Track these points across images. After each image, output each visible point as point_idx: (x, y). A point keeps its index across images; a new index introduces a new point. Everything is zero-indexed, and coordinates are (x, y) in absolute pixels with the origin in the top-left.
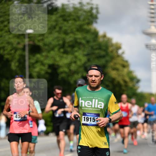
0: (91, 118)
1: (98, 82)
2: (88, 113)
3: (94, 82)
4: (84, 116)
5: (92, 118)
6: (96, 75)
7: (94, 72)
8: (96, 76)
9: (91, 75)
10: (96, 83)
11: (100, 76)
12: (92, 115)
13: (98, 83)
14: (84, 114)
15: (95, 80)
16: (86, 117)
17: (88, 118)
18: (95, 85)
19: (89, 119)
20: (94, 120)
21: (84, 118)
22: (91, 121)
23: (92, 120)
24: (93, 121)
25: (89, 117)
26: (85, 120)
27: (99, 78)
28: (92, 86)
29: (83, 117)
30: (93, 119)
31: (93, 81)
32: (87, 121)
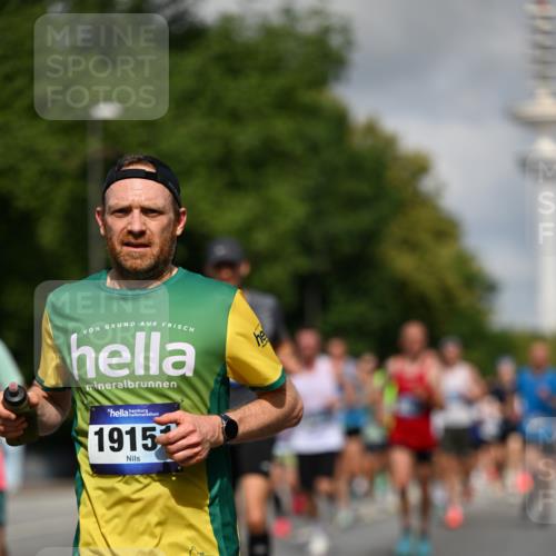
0: (132, 432)
1: (157, 241)
2: (117, 408)
3: (141, 241)
4: (96, 428)
5: (139, 428)
6: (147, 204)
7: (137, 191)
8: (146, 211)
9: (124, 203)
10: (148, 249)
11: (172, 215)
12: (136, 413)
13: (162, 250)
14: (98, 415)
15: (142, 233)
16: (107, 428)
17: (119, 431)
18: (142, 256)
19: (127, 439)
20: (149, 442)
21: (100, 433)
22: (133, 447)
23: (139, 441)
24: (145, 447)
25: (125, 428)
26: (101, 448)
27: (163, 220)
28: (129, 263)
29: (93, 429)
30: (145, 438)
31: (137, 238)
32: (112, 449)
